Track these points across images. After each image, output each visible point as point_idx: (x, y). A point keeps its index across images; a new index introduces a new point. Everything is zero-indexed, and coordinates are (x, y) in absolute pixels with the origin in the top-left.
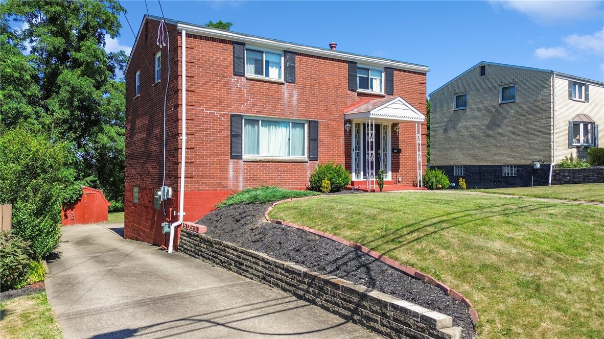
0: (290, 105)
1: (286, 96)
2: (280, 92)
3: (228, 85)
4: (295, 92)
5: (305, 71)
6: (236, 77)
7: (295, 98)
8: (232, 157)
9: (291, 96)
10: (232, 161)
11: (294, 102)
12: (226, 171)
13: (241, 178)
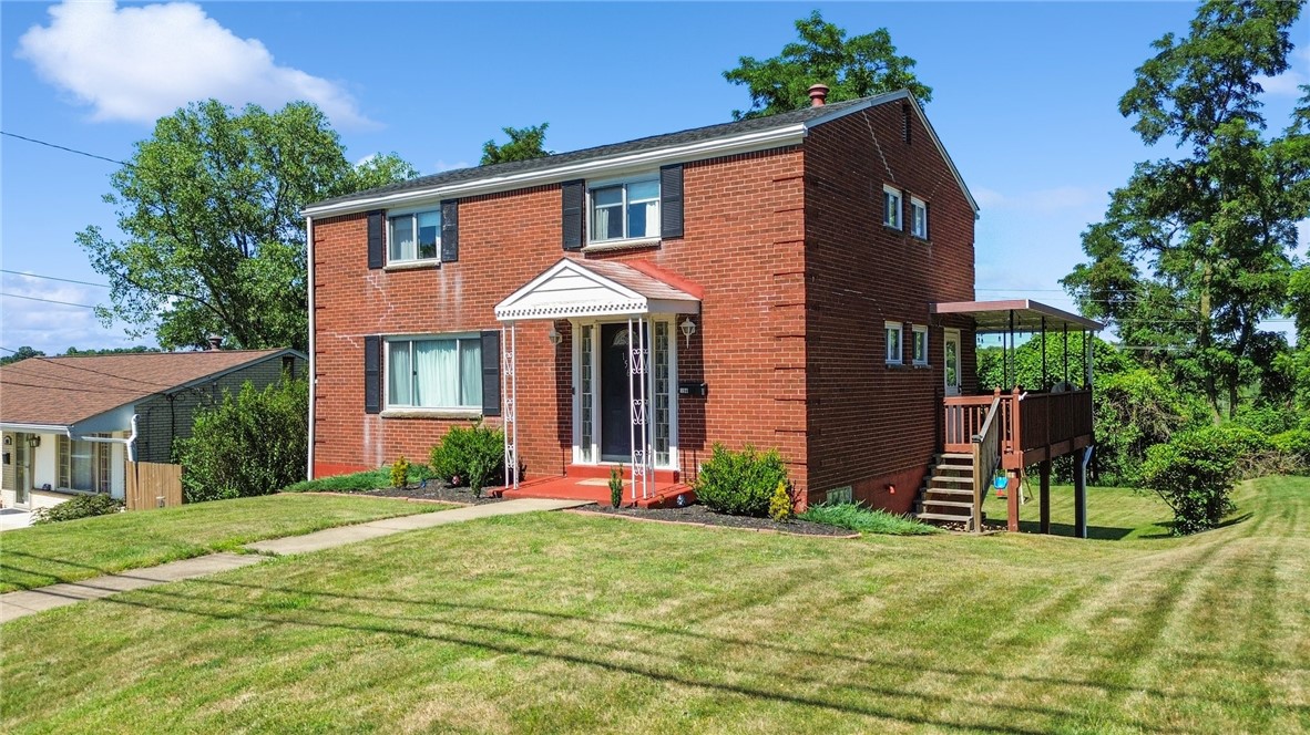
0: (450, 307)
1: (444, 288)
2: (434, 284)
3: (362, 287)
4: (458, 279)
5: (474, 231)
6: (372, 271)
7: (458, 290)
8: (369, 410)
9: (451, 289)
10: (368, 416)
11: (457, 298)
12: (359, 433)
13: (379, 446)
